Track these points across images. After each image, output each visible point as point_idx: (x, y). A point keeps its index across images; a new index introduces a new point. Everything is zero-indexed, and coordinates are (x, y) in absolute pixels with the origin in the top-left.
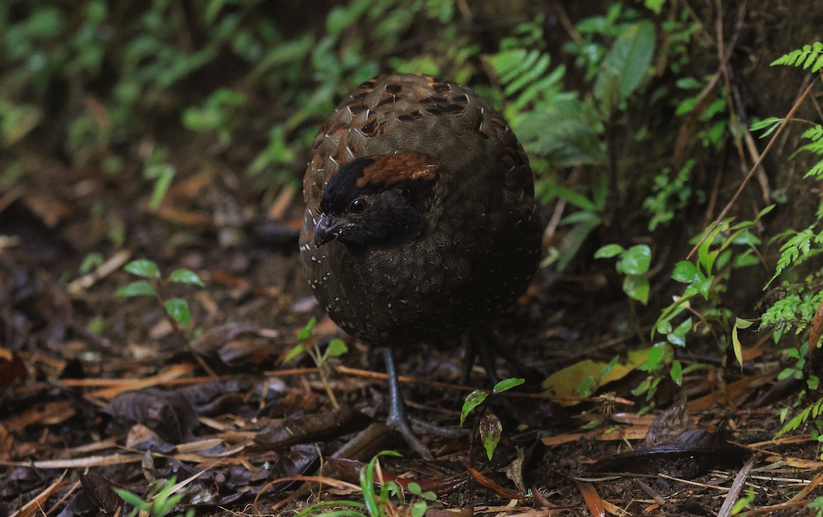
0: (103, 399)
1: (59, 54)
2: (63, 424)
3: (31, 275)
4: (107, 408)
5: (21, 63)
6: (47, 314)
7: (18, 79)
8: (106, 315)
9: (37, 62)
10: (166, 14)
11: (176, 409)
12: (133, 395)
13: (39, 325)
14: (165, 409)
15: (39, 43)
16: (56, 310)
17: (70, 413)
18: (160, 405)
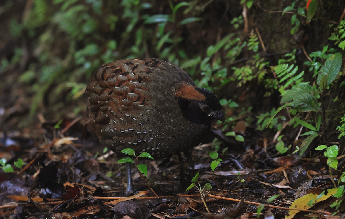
0: (111, 205)
1: (96, 62)
2: (95, 214)
3: (83, 153)
4: (113, 209)
5: (81, 66)
6: (89, 169)
7: (79, 72)
8: (113, 170)
9: (87, 66)
10: (140, 47)
11: (141, 209)
12: (124, 203)
13: (86, 174)
14: (137, 209)
15: (88, 58)
16: (93, 168)
17: (98, 210)
18: (135, 207)
